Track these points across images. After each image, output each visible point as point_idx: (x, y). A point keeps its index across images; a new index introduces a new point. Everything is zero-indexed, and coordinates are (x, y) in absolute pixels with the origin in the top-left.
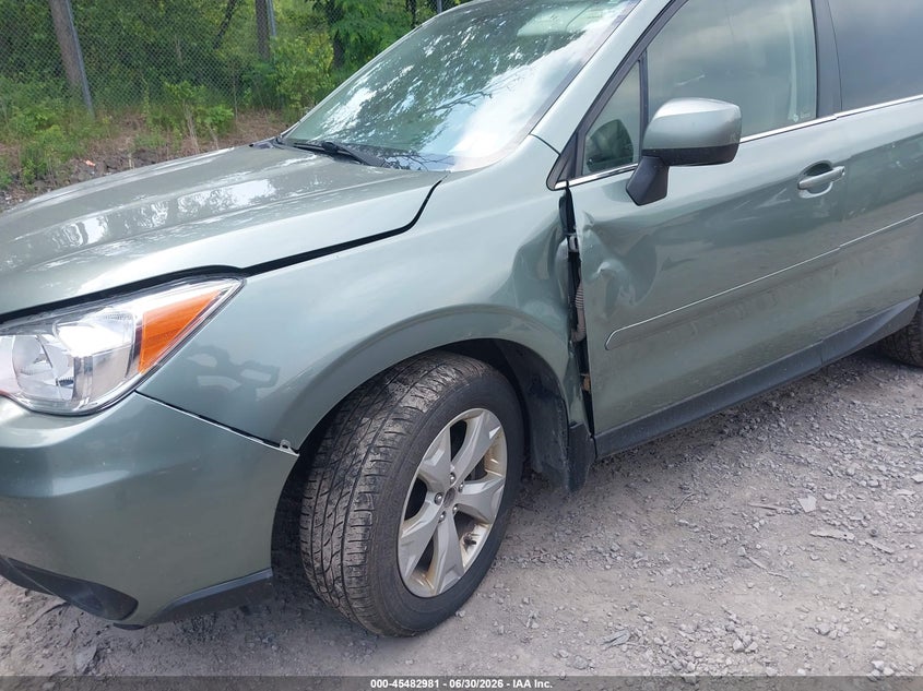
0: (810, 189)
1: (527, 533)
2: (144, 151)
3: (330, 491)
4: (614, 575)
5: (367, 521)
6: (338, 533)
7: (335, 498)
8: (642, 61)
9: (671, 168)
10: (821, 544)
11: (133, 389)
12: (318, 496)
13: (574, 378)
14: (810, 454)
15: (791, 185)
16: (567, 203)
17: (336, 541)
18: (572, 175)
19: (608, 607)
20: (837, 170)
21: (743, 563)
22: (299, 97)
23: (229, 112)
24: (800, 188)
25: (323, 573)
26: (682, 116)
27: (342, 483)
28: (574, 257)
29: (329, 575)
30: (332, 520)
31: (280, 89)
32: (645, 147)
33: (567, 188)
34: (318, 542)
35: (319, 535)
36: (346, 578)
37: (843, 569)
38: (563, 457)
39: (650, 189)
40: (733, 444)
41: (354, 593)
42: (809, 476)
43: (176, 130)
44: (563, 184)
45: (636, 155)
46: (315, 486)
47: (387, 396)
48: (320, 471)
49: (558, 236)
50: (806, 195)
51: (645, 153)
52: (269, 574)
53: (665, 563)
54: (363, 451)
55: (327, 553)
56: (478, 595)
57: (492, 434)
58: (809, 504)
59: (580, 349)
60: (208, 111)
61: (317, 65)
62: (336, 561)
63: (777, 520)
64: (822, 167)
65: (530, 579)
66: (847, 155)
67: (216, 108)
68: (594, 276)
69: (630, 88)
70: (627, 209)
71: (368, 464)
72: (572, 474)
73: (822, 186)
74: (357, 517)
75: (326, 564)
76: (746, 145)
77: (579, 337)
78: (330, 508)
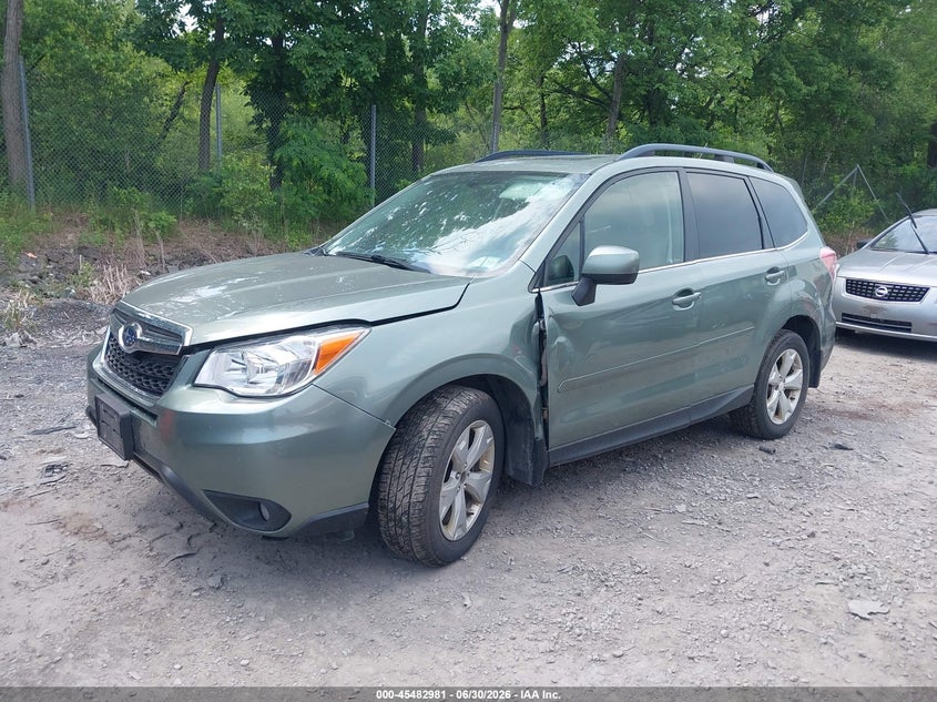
0: (680, 305)
1: (500, 521)
2: (86, 248)
3: (404, 458)
4: (560, 541)
5: (428, 473)
6: (409, 482)
7: (407, 461)
8: (581, 222)
9: (598, 286)
10: (689, 527)
11: (311, 383)
12: (397, 462)
13: (539, 409)
14: (684, 483)
15: (668, 301)
16: (539, 300)
17: (407, 487)
18: (541, 285)
19: (558, 556)
20: (696, 294)
21: (640, 536)
22: (242, 210)
23: (172, 219)
24: (674, 304)
25: (394, 510)
26: (605, 255)
27: (412, 452)
28: (542, 333)
29: (399, 511)
30: (405, 475)
31: (225, 202)
32: (583, 272)
33: (539, 292)
34: (394, 489)
35: (395, 484)
36: (411, 511)
37: (700, 539)
38: (529, 462)
39: (586, 297)
40: (631, 477)
41: (415, 521)
42: (682, 495)
43: (118, 231)
44: (537, 290)
45: (576, 276)
46: (394, 456)
47: (437, 405)
48: (398, 446)
49: (534, 318)
50: (677, 308)
51: (583, 275)
52: (367, 506)
53: (592, 535)
54: (425, 433)
55: (400, 496)
56: (473, 550)
57: (488, 441)
58: (682, 508)
59: (543, 390)
60: (152, 216)
61: (262, 184)
62: (406, 500)
63: (661, 516)
64: (687, 292)
65: (505, 543)
66: (703, 287)
67: (160, 214)
68: (553, 346)
69: (575, 236)
70: (573, 308)
71: (429, 441)
72: (534, 472)
73: (688, 303)
74: (422, 471)
75: (398, 503)
76: (642, 275)
77: (543, 384)
78: (404, 468)
